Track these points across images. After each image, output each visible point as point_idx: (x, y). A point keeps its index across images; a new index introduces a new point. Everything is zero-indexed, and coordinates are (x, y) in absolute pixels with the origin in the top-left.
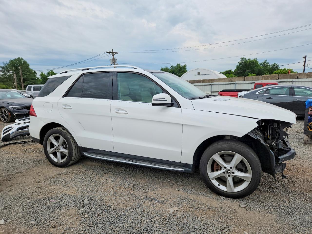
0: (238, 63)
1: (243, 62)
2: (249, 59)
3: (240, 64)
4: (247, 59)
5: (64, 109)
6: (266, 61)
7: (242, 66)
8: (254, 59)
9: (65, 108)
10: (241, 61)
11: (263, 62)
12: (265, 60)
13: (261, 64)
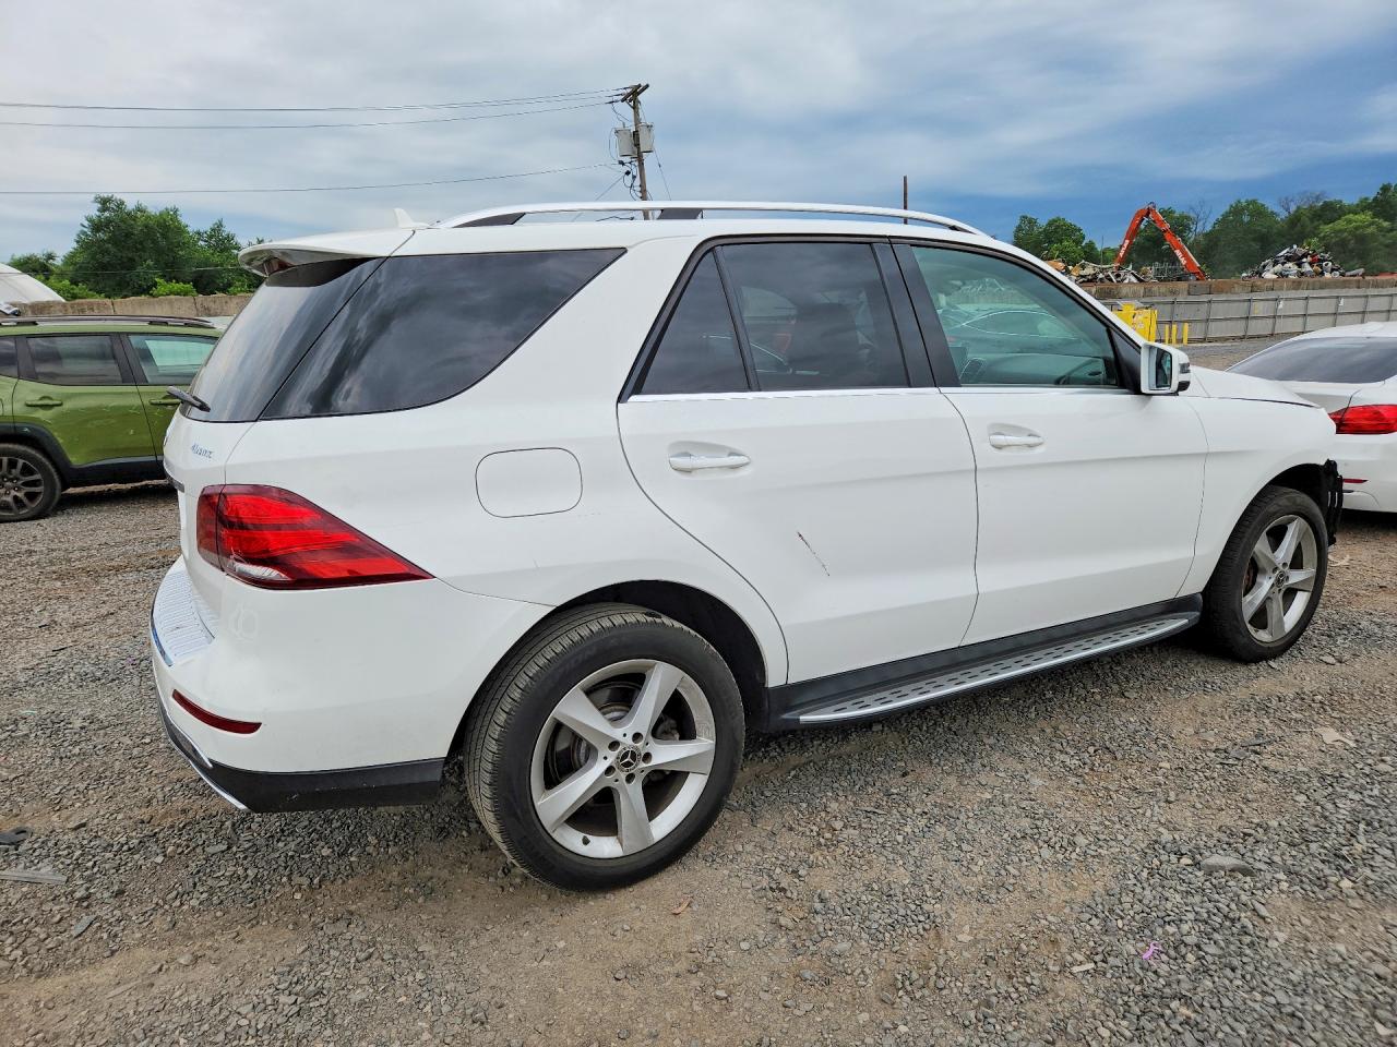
0: (86, 223)
1: (109, 221)
2: (139, 209)
3: (97, 226)
4: (130, 205)
5: (684, 477)
6: (220, 225)
7: (108, 241)
8: (162, 208)
9: (688, 471)
10: (98, 213)
11: (206, 227)
12: (216, 221)
13: (199, 239)
